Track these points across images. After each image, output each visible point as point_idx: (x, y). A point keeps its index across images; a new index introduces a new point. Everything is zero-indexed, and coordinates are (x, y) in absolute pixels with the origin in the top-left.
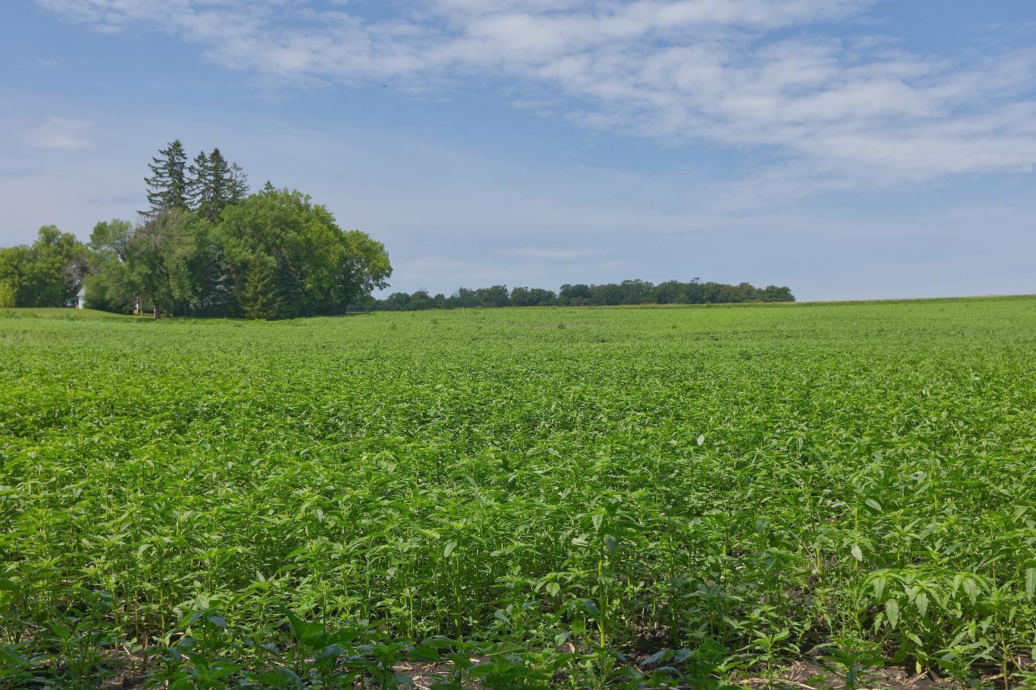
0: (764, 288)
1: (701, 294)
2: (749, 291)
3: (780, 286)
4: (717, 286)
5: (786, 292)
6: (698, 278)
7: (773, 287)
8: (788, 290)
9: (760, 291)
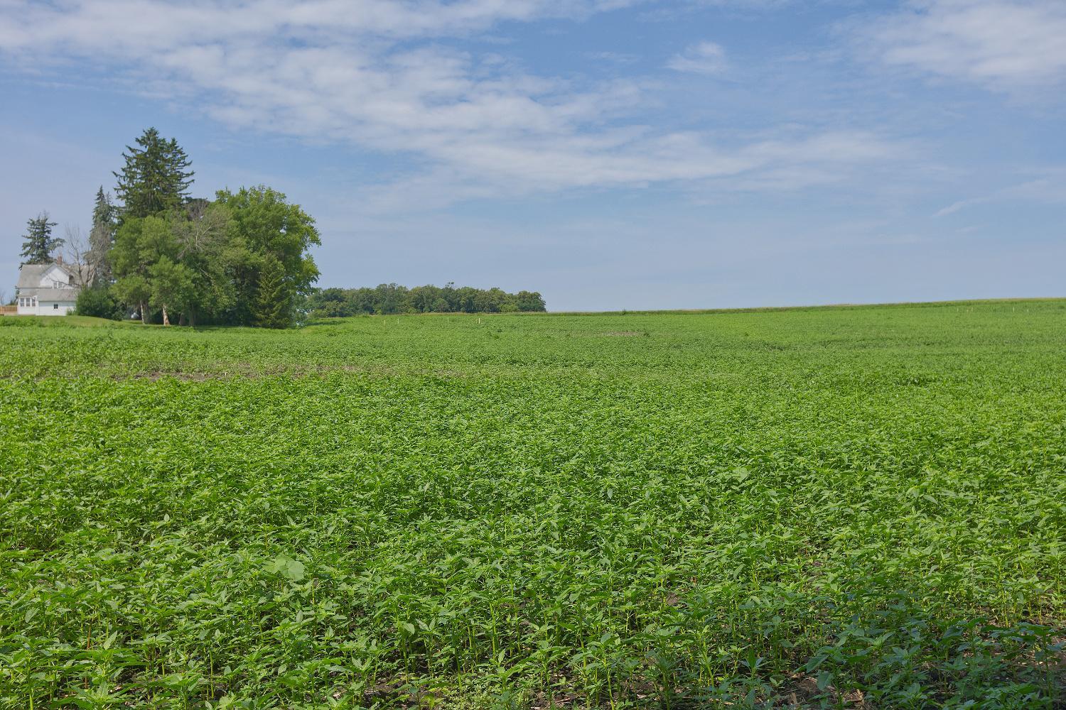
0: (516, 293)
1: (458, 299)
2: (501, 295)
3: (531, 291)
4: (472, 291)
5: (537, 298)
6: (453, 283)
7: (525, 293)
8: (539, 295)
9: (511, 297)
